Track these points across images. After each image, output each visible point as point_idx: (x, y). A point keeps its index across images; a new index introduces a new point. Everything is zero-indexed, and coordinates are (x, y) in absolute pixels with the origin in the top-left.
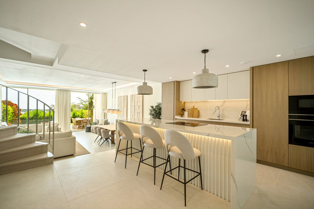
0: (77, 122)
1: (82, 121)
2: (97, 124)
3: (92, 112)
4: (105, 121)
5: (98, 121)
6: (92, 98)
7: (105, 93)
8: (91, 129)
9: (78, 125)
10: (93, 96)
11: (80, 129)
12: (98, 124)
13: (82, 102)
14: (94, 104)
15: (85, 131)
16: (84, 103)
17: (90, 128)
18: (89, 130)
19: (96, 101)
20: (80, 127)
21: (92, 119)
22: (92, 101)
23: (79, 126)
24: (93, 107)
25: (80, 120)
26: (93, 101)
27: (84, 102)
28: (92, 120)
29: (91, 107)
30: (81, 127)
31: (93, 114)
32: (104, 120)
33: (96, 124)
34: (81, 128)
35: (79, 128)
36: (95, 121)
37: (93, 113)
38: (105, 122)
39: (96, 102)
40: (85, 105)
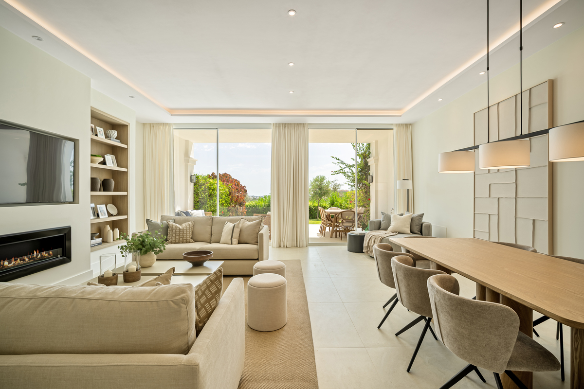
0: (329, 217)
1: (340, 216)
2: (382, 227)
3: (366, 192)
4: (412, 220)
5: (388, 219)
6: (365, 156)
7: (409, 125)
8: (365, 244)
9: (330, 225)
10: (369, 149)
11: (336, 237)
12: (386, 229)
13: (343, 166)
14: (372, 171)
15: (346, 247)
16: (347, 170)
17: (361, 238)
18: (357, 245)
19: (377, 160)
20: (336, 231)
21: (368, 211)
22: (366, 164)
23: (333, 229)
24: (370, 177)
25: (336, 214)
26: (371, 161)
27: (349, 166)
28: (367, 216)
29: (366, 179)
30: (339, 231)
31: (369, 199)
32: (407, 215)
33: (379, 228)
34: (338, 236)
35: (334, 234)
36: (377, 217)
37: (369, 195)
38: (414, 224)
39: (377, 165)
40: (350, 174)
